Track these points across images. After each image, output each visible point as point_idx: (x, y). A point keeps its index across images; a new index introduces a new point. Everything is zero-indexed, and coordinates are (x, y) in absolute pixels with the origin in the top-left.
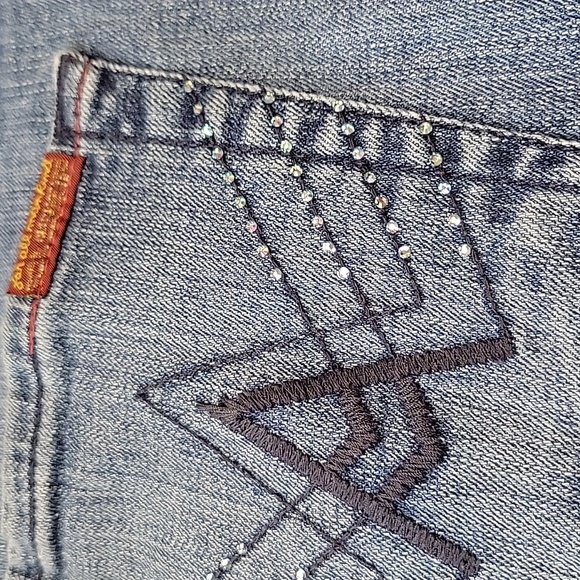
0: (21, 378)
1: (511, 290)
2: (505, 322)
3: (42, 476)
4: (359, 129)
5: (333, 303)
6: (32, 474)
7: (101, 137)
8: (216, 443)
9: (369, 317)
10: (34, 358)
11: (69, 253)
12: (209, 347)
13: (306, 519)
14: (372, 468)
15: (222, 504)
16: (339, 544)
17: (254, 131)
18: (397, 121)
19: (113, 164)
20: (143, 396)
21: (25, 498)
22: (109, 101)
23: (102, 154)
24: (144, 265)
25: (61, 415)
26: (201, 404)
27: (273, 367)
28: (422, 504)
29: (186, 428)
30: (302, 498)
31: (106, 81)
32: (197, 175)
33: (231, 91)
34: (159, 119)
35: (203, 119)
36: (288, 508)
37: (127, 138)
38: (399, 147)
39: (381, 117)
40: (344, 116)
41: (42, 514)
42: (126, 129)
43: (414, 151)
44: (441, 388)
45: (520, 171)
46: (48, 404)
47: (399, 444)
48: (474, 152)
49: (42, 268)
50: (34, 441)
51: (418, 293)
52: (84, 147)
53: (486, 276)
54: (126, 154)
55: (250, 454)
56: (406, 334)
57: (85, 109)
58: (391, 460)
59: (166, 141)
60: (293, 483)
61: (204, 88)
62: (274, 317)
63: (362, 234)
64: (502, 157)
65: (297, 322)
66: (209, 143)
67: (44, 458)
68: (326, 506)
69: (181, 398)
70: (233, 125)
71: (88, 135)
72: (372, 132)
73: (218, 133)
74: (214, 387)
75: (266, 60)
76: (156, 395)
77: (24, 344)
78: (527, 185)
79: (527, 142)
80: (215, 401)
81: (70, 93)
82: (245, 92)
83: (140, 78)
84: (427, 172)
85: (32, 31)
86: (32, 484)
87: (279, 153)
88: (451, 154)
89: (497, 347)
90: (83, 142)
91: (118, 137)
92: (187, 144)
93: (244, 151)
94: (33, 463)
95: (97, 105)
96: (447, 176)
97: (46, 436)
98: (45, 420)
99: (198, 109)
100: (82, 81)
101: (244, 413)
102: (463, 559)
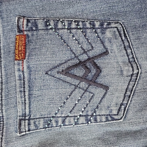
0: (20, 76)
1: (107, 44)
2: (107, 49)
3: (27, 94)
4: (78, 23)
5: (79, 51)
6: (24, 94)
7: (29, 31)
8: (61, 79)
9: (85, 52)
10: (23, 71)
11: (28, 51)
12: (58, 62)
13: (80, 88)
14: (90, 76)
15: (63, 90)
16: (86, 91)
17: (60, 25)
18: (84, 21)
19: (33, 35)
20: (47, 73)
21: (23, 99)
22: (30, 24)
23: (30, 34)
24: (44, 50)
25: (29, 81)
26: (58, 72)
27: (70, 63)
28: (99, 80)
29: (56, 77)
30: (78, 84)
31: (28, 21)
32: (50, 34)
33: (54, 20)
35: (50, 25)
36: (76, 87)
37: (34, 30)
38: (85, 25)
39: (81, 21)
40: (75, 21)
41: (27, 102)
42: (34, 29)
44: (99, 62)
45: (105, 26)
46: (26, 80)
48: (97, 24)
49: (22, 54)
50: (24, 87)
51: (92, 47)
52: (25, 33)
53: (102, 43)
54: (35, 33)
55: (68, 79)
56: (91, 54)
57: (25, 26)
58: (93, 74)
59: (43, 29)
60: (76, 82)
61: (48, 20)
62: (68, 55)
63: (82, 39)
64: (102, 25)
65: (73, 55)
66: (51, 29)
67: (27, 90)
68: (83, 84)
69: (54, 72)
70: (56, 25)
71: (26, 31)
72: (81, 23)
73: (53, 27)
74: (60, 69)
75: (58, 15)
76: (49, 73)
77: (21, 69)
78: (106, 28)
79: (105, 22)
80: (61, 71)
81: (21, 24)
82: (56, 20)
83: (35, 20)
84: (90, 28)
85: (10, 14)
86: (25, 96)
87: (65, 28)
88: (94, 25)
89: (106, 53)
90: (25, 32)
91: (32, 30)
92: (47, 29)
93: (58, 29)
94: (24, 92)
95: (27, 25)
96: (94, 28)
97: (26, 86)
98: (26, 83)
99: (48, 24)
100: (23, 21)
101: (67, 72)
102: (106, 88)
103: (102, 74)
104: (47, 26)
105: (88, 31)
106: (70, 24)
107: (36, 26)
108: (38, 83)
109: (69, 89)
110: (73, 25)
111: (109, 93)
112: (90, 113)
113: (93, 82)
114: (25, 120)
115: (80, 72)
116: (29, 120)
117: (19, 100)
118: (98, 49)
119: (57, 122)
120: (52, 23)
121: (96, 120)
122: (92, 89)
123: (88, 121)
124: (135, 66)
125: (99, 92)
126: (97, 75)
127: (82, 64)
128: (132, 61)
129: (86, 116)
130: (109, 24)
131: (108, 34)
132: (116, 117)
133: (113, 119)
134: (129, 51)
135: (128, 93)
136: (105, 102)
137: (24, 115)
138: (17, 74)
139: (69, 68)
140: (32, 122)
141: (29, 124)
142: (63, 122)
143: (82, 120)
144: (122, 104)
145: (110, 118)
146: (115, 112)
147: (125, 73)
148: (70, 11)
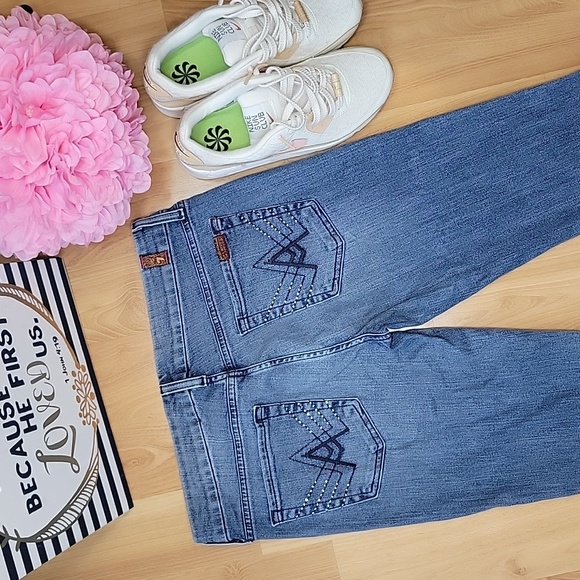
0: (228, 276)
1: (305, 224)
2: (306, 229)
3: (240, 292)
4: (272, 210)
6: (237, 292)
7: (225, 230)
8: (269, 269)
9: (286, 237)
10: (231, 271)
11: (230, 250)
12: (262, 254)
13: (289, 273)
14: (296, 259)
15: (274, 279)
16: (296, 274)
17: (255, 217)
18: (277, 207)
19: (230, 233)
20: (254, 267)
21: (237, 297)
22: (224, 223)
23: (227, 232)
25: (239, 279)
26: (265, 263)
27: (274, 252)
28: (306, 261)
29: (264, 269)
30: (288, 270)
31: (222, 220)
32: (248, 228)
33: (247, 213)
34: (235, 223)
35: (244, 219)
36: (285, 273)
37: (231, 228)
38: (279, 210)
39: (274, 207)
40: (269, 209)
41: (242, 299)
42: (230, 226)
43: (282, 211)
44: (301, 243)
45: (299, 207)
46: (235, 278)
47: (299, 254)
48: (291, 207)
49: (226, 254)
50: (235, 286)
51: (292, 230)
52: (222, 233)
53: (301, 224)
54: (232, 230)
55: (276, 267)
56: (292, 237)
57: (220, 226)
58: (299, 256)
59: (239, 225)
60: (284, 268)
61: (242, 214)
62: (271, 244)
63: (280, 225)
64: (295, 206)
65: (275, 243)
66: (247, 222)
67: (239, 288)
68: (292, 269)
69: (261, 264)
70: (250, 218)
71: (222, 230)
72: (274, 210)
73: (248, 220)
74: (266, 259)
75: (249, 206)
76: (257, 265)
77: (228, 269)
78: (301, 209)
79: (298, 203)
80: (267, 261)
81: (215, 225)
82: (249, 212)
83: (228, 217)
84: (285, 212)
86: (238, 294)
87: (260, 219)
88: (288, 209)
89: (306, 233)
91: (228, 228)
92: (243, 224)
93: (254, 221)
94: (237, 290)
95: (222, 224)
96: (289, 212)
97: (237, 284)
98: (236, 281)
99: (242, 218)
100: (217, 222)
101: (273, 261)
102: (315, 267)
103: (307, 255)
104: (241, 220)
105: (284, 215)
106: (264, 214)
107: (231, 223)
108: (247, 279)
109: (280, 278)
110: (268, 214)
111: (319, 271)
112: (305, 296)
113: (301, 264)
114: (243, 319)
115: (286, 258)
116: (247, 317)
117: (233, 299)
118: (298, 231)
119: (275, 313)
120: (246, 216)
121: (312, 301)
122: (302, 271)
123: (305, 304)
124: (337, 238)
125: (308, 273)
126: (303, 256)
127: (285, 249)
128: (334, 234)
129: (303, 300)
130: (302, 204)
131: (304, 214)
132: (332, 293)
133: (330, 296)
134: (329, 225)
135: (338, 267)
136: (318, 282)
137: (241, 314)
138: (225, 274)
139: (275, 257)
140: (250, 319)
141: (248, 322)
142: (281, 311)
143: (299, 304)
144: (334, 279)
145: (326, 295)
146: (329, 289)
147: (329, 248)
148: (260, 199)
